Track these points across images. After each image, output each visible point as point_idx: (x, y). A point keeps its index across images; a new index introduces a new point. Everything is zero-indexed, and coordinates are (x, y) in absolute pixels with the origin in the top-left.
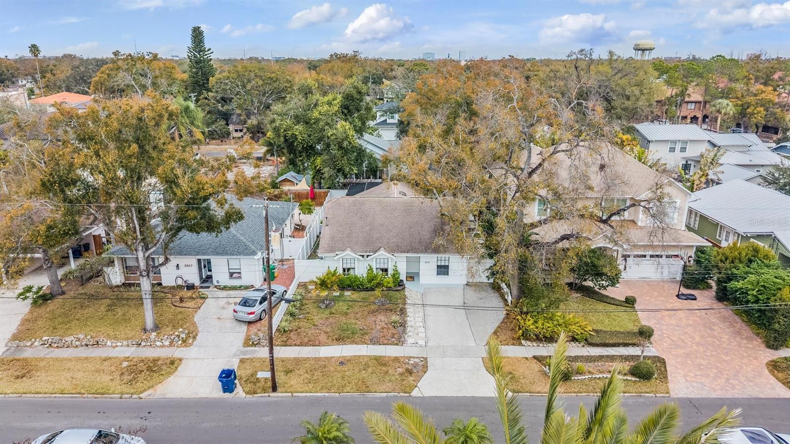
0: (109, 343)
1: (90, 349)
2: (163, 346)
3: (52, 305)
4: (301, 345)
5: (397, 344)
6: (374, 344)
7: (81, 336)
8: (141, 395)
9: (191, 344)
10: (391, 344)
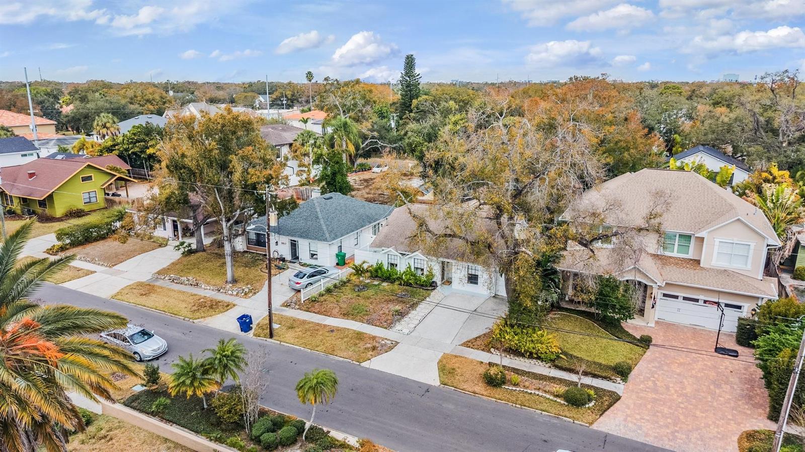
0: (203, 286)
1: (192, 287)
2: (232, 295)
3: (193, 257)
4: (318, 313)
5: (386, 328)
6: (369, 324)
7: (190, 278)
8: (194, 321)
9: (250, 297)
10: (381, 327)
